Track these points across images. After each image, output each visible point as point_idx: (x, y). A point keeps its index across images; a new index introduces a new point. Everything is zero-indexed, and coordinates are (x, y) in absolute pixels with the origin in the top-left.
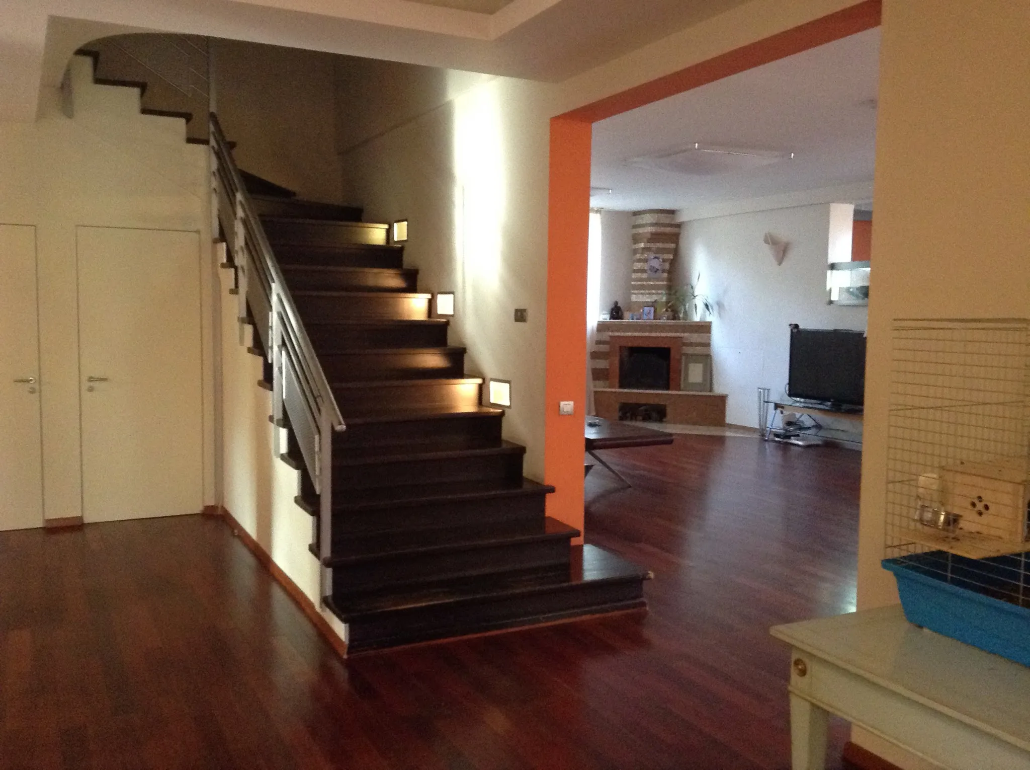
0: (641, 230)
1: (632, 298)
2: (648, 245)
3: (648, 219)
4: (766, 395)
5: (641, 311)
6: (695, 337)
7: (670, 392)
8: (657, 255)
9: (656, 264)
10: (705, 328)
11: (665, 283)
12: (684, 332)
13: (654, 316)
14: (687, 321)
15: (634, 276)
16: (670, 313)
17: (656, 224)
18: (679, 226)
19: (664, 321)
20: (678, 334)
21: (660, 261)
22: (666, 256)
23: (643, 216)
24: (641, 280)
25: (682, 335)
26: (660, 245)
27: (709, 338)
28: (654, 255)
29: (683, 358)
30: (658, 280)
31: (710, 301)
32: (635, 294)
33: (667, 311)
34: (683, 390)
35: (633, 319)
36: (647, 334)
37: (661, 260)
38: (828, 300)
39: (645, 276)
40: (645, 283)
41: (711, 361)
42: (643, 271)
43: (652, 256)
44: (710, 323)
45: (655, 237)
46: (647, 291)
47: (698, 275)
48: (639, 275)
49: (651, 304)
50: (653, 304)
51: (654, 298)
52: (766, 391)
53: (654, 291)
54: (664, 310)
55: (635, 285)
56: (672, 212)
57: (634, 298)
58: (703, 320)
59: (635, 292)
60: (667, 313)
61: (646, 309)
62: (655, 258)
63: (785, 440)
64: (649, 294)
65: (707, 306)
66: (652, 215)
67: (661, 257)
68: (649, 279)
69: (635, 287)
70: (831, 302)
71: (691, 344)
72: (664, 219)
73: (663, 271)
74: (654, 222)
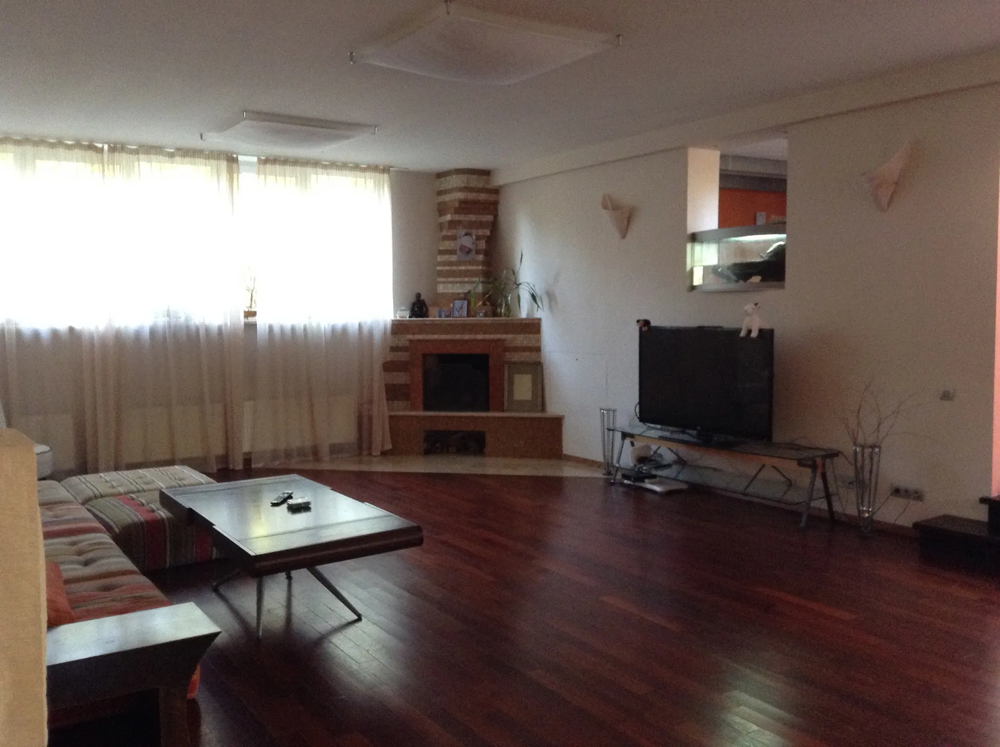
0: (447, 198)
1: (438, 288)
2: (457, 217)
3: (455, 181)
4: (611, 417)
5: (451, 305)
6: (520, 340)
7: (490, 414)
8: (469, 231)
9: (467, 242)
10: (533, 327)
11: (480, 267)
12: (507, 333)
13: (468, 311)
14: (510, 318)
15: (440, 258)
16: (488, 308)
17: (467, 189)
18: (496, 191)
19: (480, 318)
20: (499, 336)
21: (473, 239)
22: (481, 232)
23: (448, 178)
24: (450, 264)
25: (504, 336)
26: (473, 218)
27: (539, 340)
28: (466, 231)
29: (506, 367)
30: (471, 263)
31: (539, 292)
32: (443, 283)
33: (484, 304)
34: (507, 411)
35: (440, 316)
36: (458, 337)
37: (474, 237)
38: (688, 284)
39: (454, 258)
40: (454, 268)
41: (542, 371)
42: (451, 252)
43: (462, 232)
44: (540, 320)
45: (465, 206)
46: (458, 279)
47: (520, 254)
48: (446, 258)
49: (462, 296)
50: (466, 296)
51: (467, 288)
52: (611, 412)
53: (466, 279)
54: (481, 303)
55: (441, 271)
56: (486, 173)
57: (441, 289)
58: (531, 317)
59: (442, 280)
60: (485, 307)
61: (458, 303)
62: (466, 234)
63: (637, 484)
64: (460, 282)
65: (534, 297)
66: (460, 176)
67: (474, 234)
68: (459, 263)
69: (441, 274)
70: (693, 288)
71: (516, 349)
72: (475, 182)
73: (478, 252)
74: (463, 185)
